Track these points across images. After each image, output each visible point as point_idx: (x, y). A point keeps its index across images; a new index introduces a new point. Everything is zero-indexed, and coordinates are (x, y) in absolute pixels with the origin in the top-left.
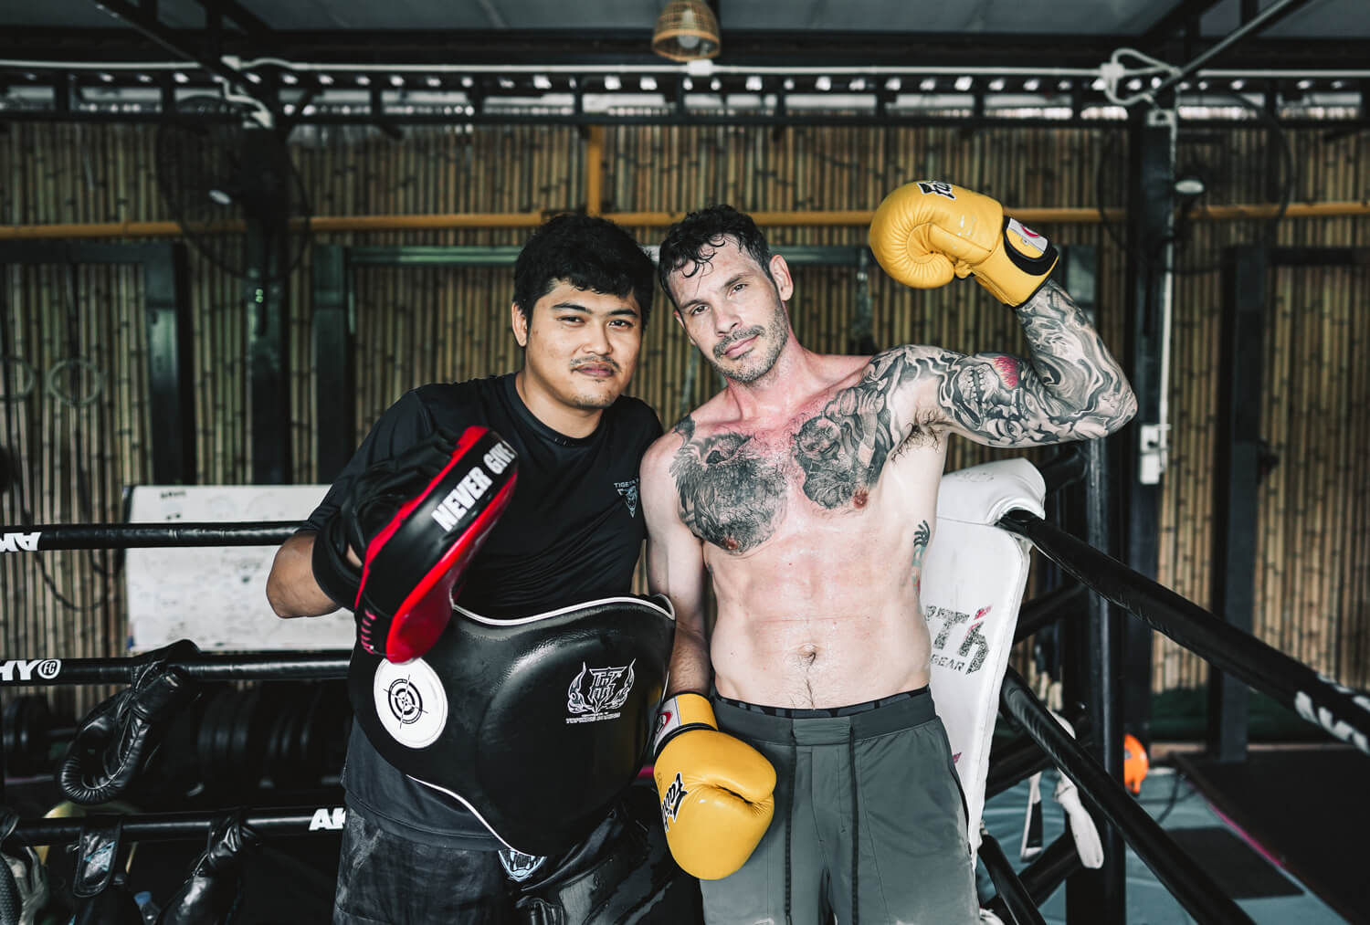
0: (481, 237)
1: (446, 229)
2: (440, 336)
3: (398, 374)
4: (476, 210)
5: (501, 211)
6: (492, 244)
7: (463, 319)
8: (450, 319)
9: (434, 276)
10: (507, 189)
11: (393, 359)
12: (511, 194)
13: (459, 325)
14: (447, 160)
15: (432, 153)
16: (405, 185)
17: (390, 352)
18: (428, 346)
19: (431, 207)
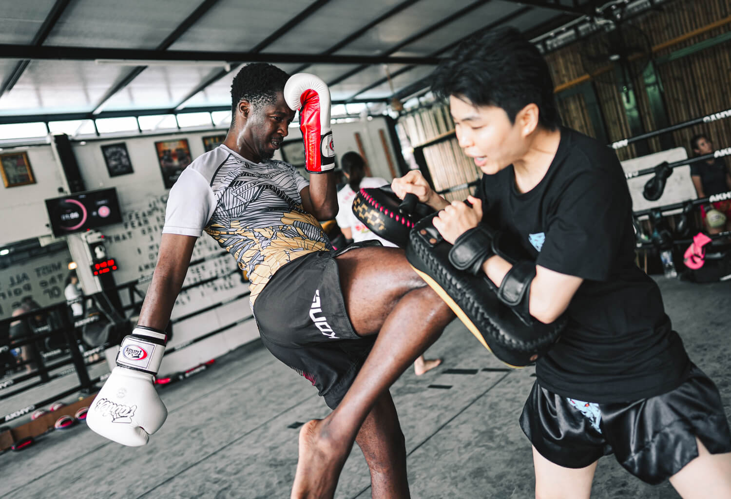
0: (705, 36)
1: (689, 39)
2: (697, 83)
3: (682, 106)
4: (701, 26)
5: (713, 21)
6: (711, 37)
7: (706, 74)
8: (699, 75)
9: (688, 60)
10: (713, 11)
11: (678, 100)
12: (716, 13)
13: (705, 77)
14: (683, 10)
15: (675, 10)
16: (667, 28)
17: (676, 96)
18: (692, 89)
19: (680, 33)
